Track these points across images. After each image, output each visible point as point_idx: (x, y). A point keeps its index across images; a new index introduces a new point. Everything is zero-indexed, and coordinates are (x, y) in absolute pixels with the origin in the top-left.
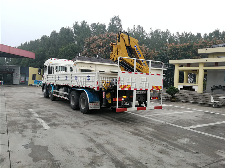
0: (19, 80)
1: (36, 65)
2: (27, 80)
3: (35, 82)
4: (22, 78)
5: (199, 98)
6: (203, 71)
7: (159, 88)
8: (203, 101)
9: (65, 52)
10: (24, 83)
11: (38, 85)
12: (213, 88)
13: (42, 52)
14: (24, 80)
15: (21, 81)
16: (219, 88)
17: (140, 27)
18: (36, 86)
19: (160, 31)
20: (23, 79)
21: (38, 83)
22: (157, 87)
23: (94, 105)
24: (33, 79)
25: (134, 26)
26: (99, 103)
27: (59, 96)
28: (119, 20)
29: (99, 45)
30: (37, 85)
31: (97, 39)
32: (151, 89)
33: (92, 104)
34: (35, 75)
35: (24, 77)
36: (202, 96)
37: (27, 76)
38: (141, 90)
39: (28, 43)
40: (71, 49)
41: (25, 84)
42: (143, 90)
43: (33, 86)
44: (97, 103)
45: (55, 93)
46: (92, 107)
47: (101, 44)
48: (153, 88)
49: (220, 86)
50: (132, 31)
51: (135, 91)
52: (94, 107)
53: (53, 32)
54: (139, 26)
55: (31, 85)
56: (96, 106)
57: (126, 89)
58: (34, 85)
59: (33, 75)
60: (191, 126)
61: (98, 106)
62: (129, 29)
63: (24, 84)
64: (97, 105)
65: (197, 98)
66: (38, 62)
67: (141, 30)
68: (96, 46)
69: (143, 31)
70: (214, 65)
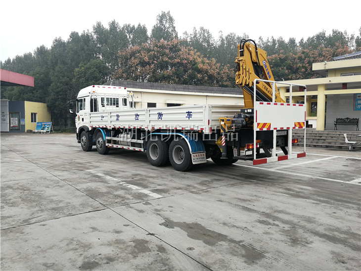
0: (8, 124)
1: (34, 97)
2: (22, 123)
3: (38, 127)
4: (13, 120)
5: (322, 138)
6: (324, 96)
7: (302, 125)
8: (330, 143)
9: (85, 73)
10: (17, 128)
11: (45, 131)
12: (337, 122)
13: (42, 76)
14: (17, 123)
15: (12, 126)
16: (346, 122)
17: (204, 31)
18: (40, 133)
19: (235, 35)
20: (15, 122)
21: (44, 128)
22: (299, 123)
23: (198, 157)
24: (32, 121)
25: (195, 28)
26: (205, 154)
27: (119, 146)
28: (171, 20)
29: (144, 60)
30: (42, 131)
31: (139, 52)
32: (293, 128)
33: (196, 156)
34: (35, 114)
35: (17, 118)
36: (326, 135)
37: (22, 116)
38: (282, 130)
39: (12, 60)
40: (96, 68)
41: (19, 130)
42: (284, 129)
43: (34, 133)
44: (202, 154)
45: (109, 141)
46: (196, 160)
47: (146, 59)
48: (295, 126)
49: (348, 118)
50: (192, 36)
51: (275, 132)
52: (199, 160)
53: (56, 40)
54: (202, 29)
55: (30, 132)
56: (202, 158)
57: (265, 129)
58: (36, 131)
59: (32, 114)
60: (354, 179)
61: (204, 158)
62: (186, 33)
63: (17, 130)
64: (203, 156)
65: (319, 138)
66: (37, 91)
67: (206, 35)
68: (138, 62)
69: (209, 36)
70: (341, 86)
